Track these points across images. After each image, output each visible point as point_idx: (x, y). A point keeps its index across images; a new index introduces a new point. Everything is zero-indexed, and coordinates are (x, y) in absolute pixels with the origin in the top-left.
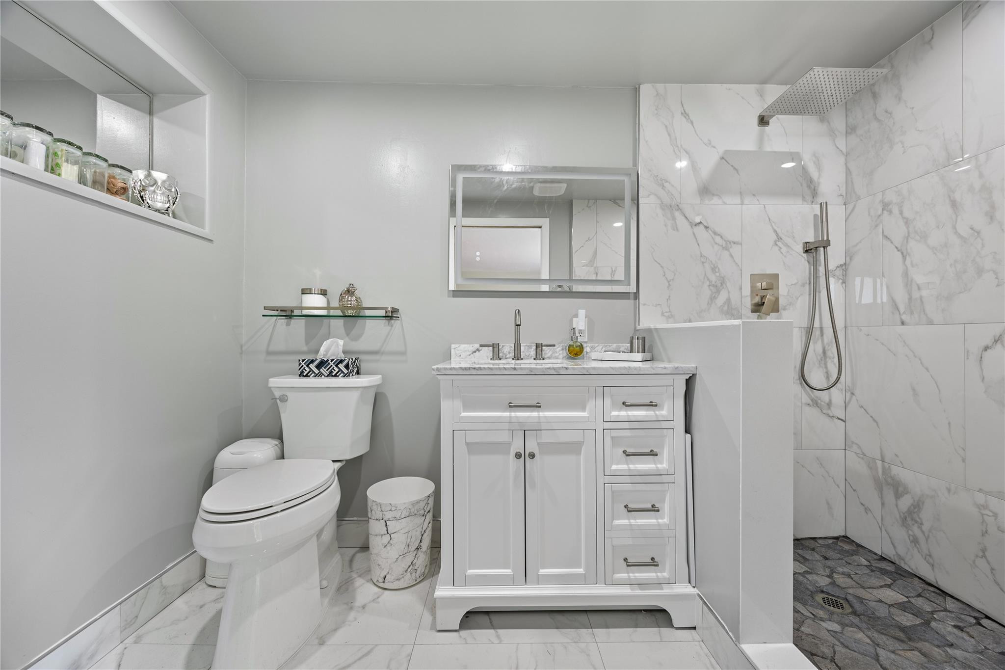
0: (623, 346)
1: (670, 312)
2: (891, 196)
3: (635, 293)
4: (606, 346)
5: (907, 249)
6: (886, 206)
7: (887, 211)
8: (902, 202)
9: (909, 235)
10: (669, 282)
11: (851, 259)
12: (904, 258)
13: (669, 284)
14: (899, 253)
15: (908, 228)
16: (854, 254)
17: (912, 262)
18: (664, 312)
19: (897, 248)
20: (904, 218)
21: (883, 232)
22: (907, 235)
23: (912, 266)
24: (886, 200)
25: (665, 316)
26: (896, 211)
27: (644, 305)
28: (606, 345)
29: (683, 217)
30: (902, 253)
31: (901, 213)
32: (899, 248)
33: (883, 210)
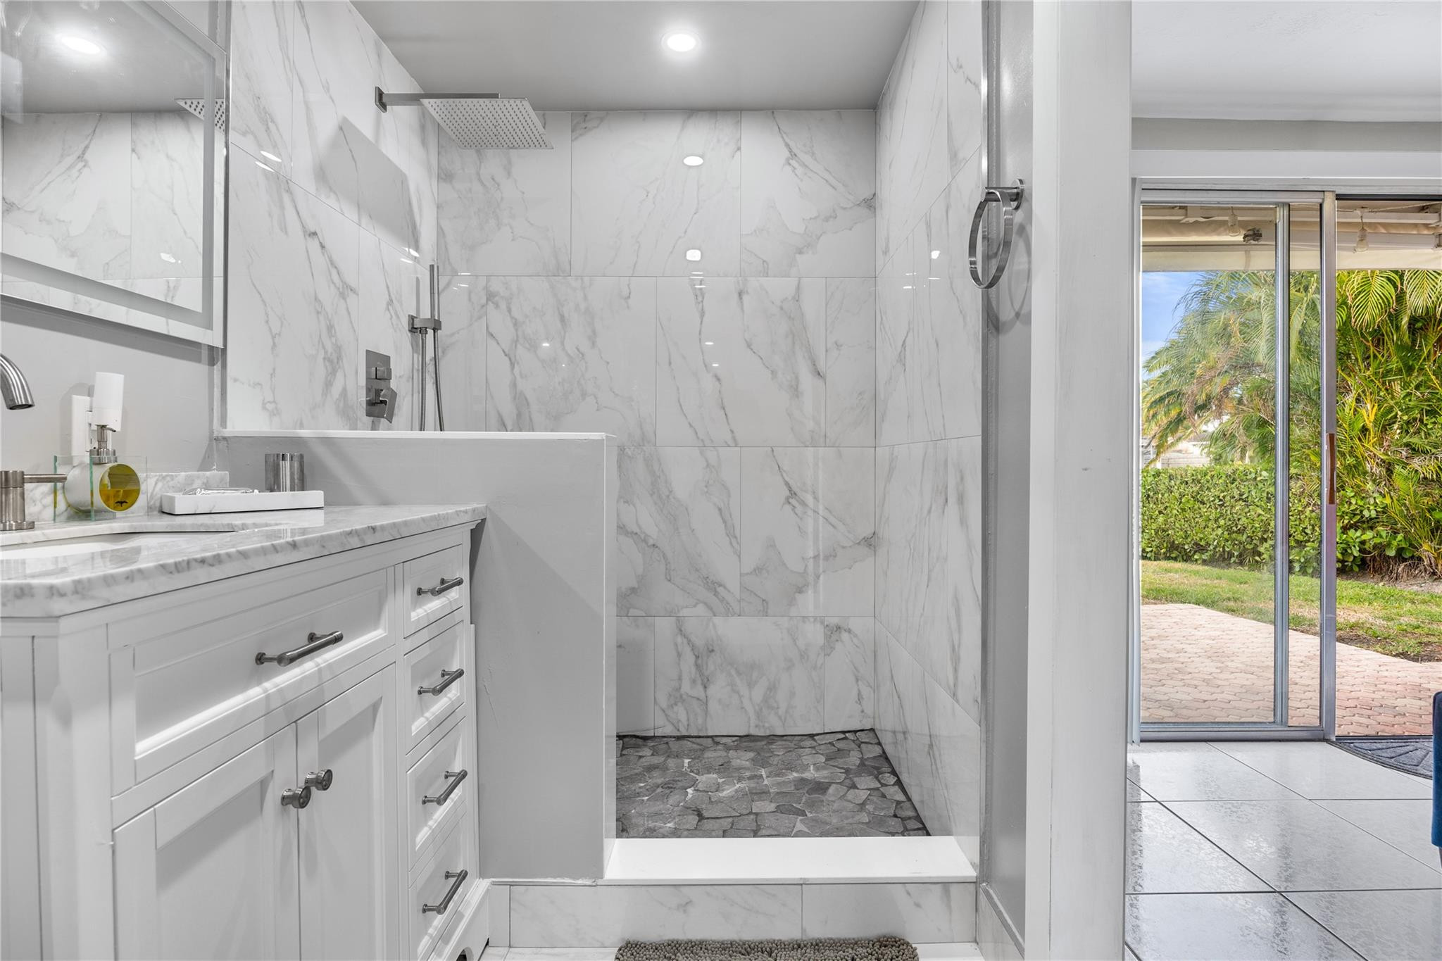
0: (198, 477)
1: (274, 402)
2: (496, 286)
3: (222, 349)
4: (164, 478)
5: (515, 356)
6: (490, 296)
7: (493, 303)
8: (511, 299)
9: (517, 341)
10: (273, 337)
11: (443, 352)
12: (512, 365)
13: (274, 343)
14: (507, 359)
15: (517, 330)
16: (448, 347)
17: (520, 372)
18: (265, 401)
19: (504, 351)
20: (512, 318)
21: (487, 328)
22: (515, 338)
23: (521, 377)
24: (491, 289)
25: (268, 410)
26: (503, 306)
27: (236, 380)
28: (164, 474)
29: (294, 211)
30: (510, 359)
31: (509, 310)
32: (507, 353)
33: (488, 300)
